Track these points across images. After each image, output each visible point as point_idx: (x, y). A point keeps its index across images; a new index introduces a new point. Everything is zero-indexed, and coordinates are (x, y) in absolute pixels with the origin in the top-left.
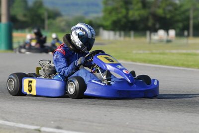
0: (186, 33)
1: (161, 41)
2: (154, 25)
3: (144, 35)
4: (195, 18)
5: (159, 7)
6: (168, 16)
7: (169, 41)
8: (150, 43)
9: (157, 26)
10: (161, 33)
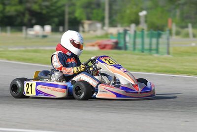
0: (61, 29)
1: (37, 36)
2: (30, 20)
3: (21, 30)
4: (70, 13)
5: (36, 3)
6: (44, 12)
7: (45, 36)
8: (26, 38)
9: (34, 21)
10: (37, 28)
